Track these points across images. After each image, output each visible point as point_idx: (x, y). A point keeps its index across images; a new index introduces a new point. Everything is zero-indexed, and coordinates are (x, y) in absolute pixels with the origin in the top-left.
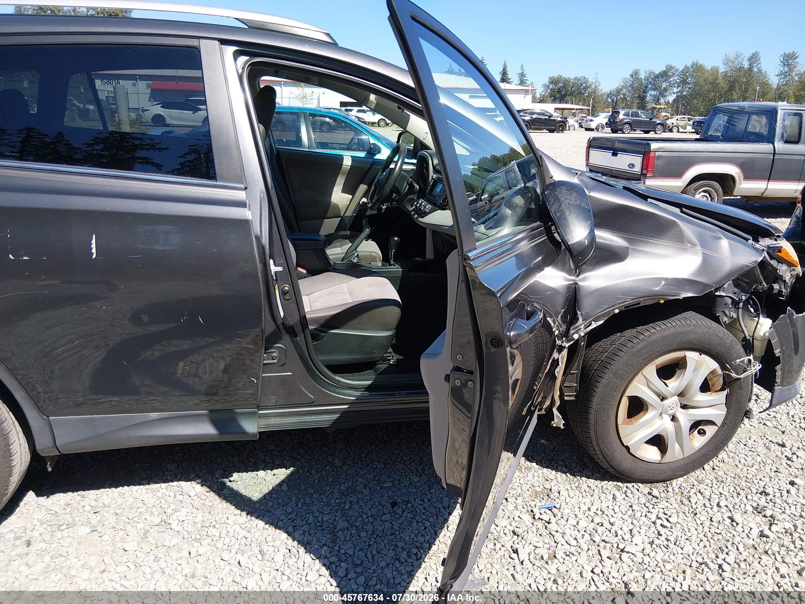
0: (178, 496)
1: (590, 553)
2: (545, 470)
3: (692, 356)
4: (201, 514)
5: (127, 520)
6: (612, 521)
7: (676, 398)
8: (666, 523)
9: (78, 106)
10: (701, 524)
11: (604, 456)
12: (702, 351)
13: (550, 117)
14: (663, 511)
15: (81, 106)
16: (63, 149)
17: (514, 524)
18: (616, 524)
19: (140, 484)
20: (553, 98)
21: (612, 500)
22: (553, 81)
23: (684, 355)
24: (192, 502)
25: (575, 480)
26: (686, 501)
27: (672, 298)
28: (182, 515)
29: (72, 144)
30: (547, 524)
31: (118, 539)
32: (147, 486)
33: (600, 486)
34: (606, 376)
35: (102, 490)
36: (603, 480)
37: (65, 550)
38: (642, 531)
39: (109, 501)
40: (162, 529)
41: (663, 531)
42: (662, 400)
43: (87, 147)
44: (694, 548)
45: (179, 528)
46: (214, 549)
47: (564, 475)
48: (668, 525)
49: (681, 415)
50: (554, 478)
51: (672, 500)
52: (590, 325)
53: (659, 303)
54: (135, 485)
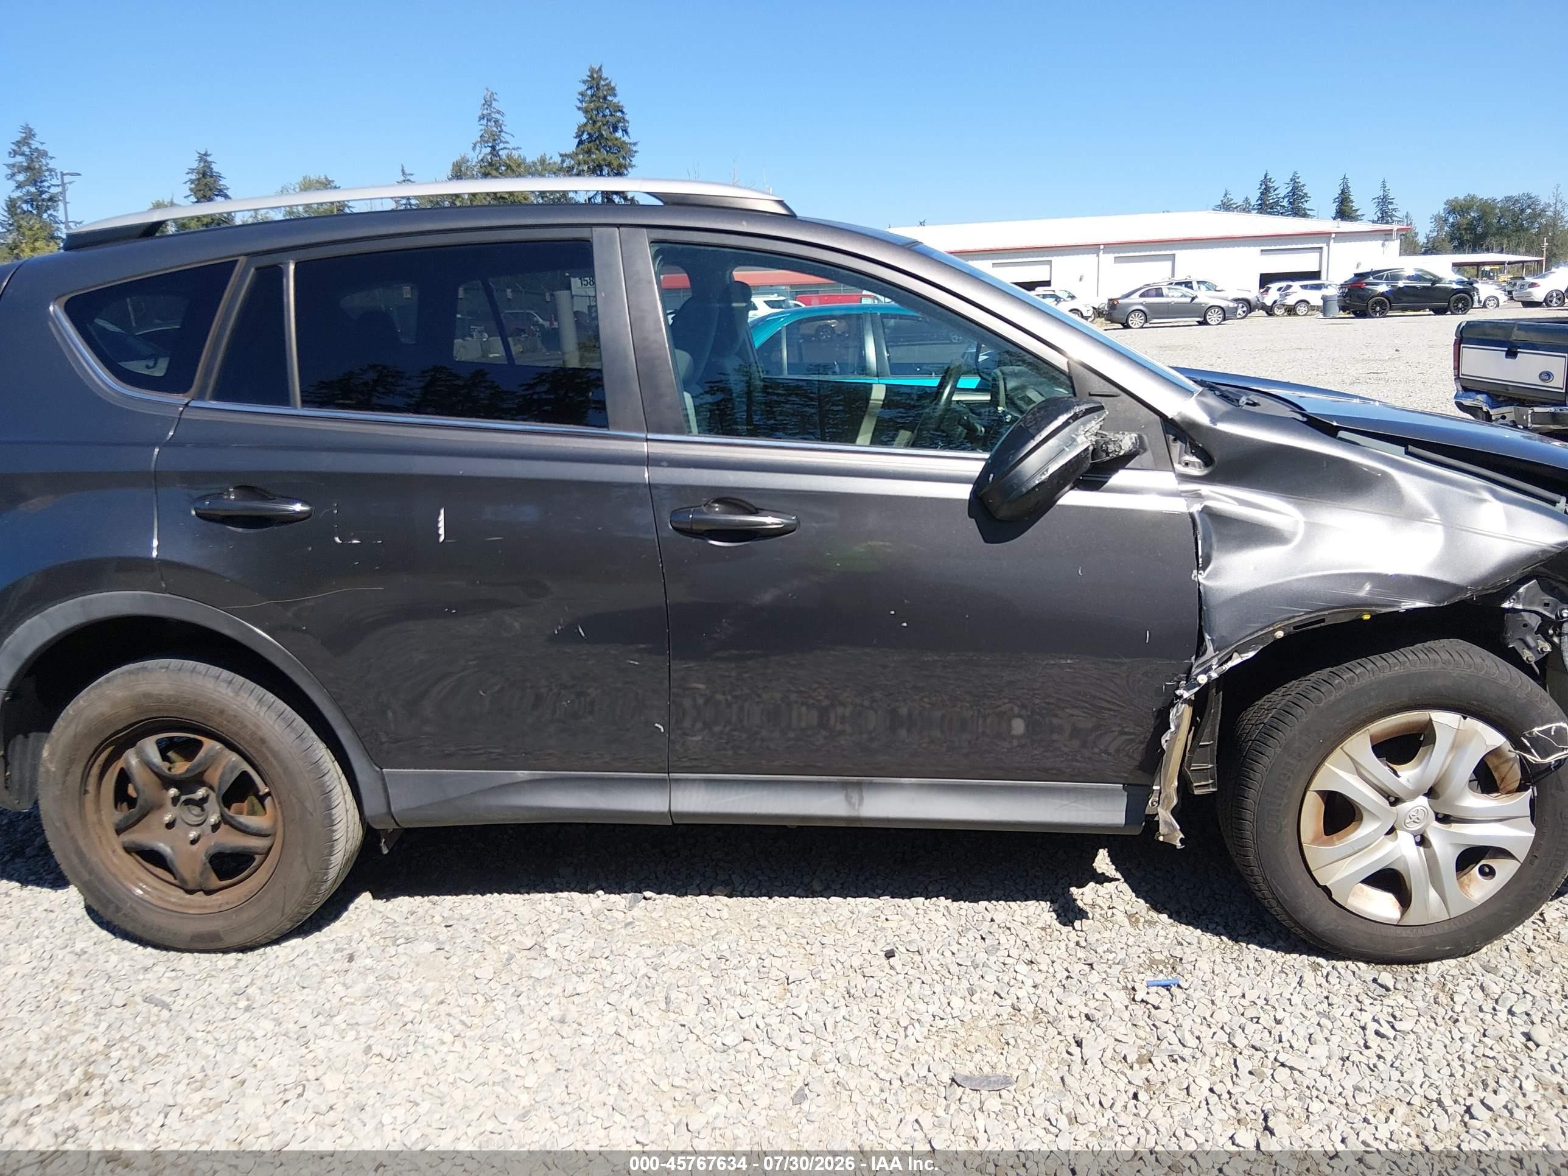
0: (566, 912)
1: (1218, 1062)
2: (1182, 928)
3: (1445, 721)
4: (593, 940)
5: (488, 939)
6: (1278, 1018)
7: (1423, 801)
8: (1386, 1029)
9: (542, 326)
10: (1461, 1039)
11: (1278, 902)
12: (1466, 711)
13: (1434, 283)
14: (1390, 1010)
15: (547, 324)
16: (482, 396)
17: (1092, 1004)
18: (1286, 1022)
19: (515, 893)
20: (1456, 243)
21: (1295, 984)
22: (1456, 208)
23: (1428, 718)
24: (584, 922)
25: (1236, 947)
26: (1443, 999)
27: (1384, 610)
28: (565, 938)
29: (498, 387)
30: (1153, 1010)
31: (470, 963)
32: (526, 896)
33: (1280, 961)
34: (1270, 752)
35: (463, 896)
36: (1288, 951)
37: (398, 970)
38: (1333, 1038)
39: (469, 911)
40: (532, 954)
41: (1374, 1041)
42: (1393, 804)
43: (526, 390)
44: (1426, 1076)
45: (558, 956)
46: (601, 988)
47: (1216, 939)
48: (1391, 1033)
49: (1437, 834)
50: (1195, 941)
51: (1418, 995)
52: (1230, 658)
53: (1362, 619)
54: (509, 893)
